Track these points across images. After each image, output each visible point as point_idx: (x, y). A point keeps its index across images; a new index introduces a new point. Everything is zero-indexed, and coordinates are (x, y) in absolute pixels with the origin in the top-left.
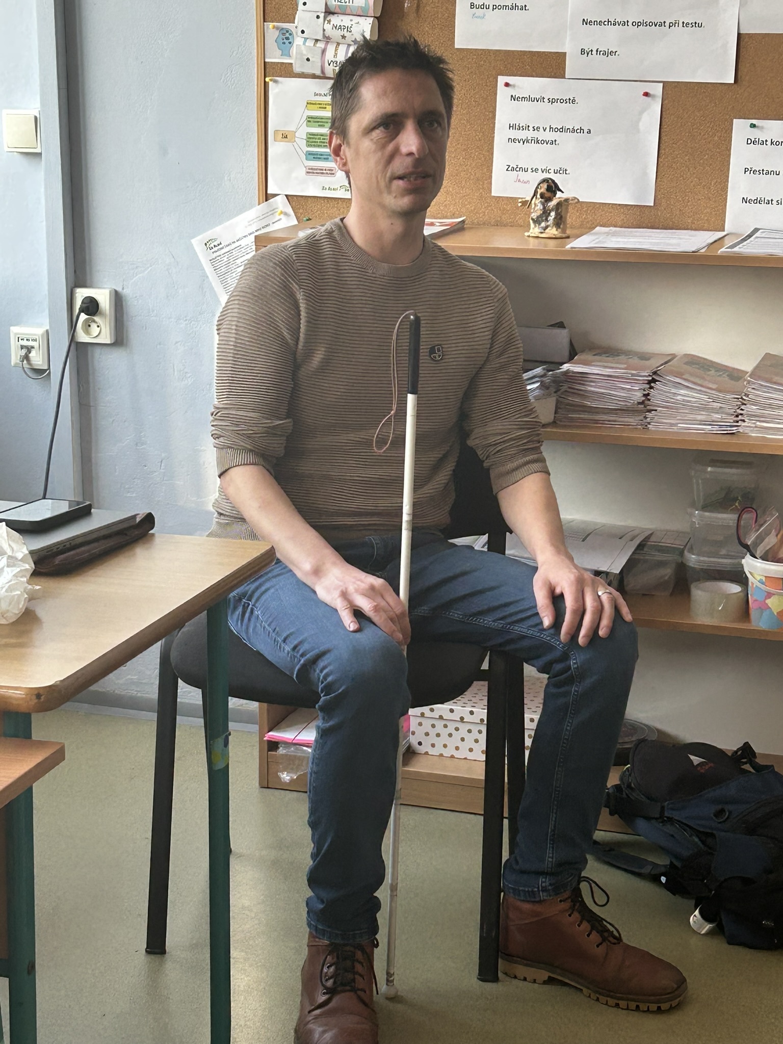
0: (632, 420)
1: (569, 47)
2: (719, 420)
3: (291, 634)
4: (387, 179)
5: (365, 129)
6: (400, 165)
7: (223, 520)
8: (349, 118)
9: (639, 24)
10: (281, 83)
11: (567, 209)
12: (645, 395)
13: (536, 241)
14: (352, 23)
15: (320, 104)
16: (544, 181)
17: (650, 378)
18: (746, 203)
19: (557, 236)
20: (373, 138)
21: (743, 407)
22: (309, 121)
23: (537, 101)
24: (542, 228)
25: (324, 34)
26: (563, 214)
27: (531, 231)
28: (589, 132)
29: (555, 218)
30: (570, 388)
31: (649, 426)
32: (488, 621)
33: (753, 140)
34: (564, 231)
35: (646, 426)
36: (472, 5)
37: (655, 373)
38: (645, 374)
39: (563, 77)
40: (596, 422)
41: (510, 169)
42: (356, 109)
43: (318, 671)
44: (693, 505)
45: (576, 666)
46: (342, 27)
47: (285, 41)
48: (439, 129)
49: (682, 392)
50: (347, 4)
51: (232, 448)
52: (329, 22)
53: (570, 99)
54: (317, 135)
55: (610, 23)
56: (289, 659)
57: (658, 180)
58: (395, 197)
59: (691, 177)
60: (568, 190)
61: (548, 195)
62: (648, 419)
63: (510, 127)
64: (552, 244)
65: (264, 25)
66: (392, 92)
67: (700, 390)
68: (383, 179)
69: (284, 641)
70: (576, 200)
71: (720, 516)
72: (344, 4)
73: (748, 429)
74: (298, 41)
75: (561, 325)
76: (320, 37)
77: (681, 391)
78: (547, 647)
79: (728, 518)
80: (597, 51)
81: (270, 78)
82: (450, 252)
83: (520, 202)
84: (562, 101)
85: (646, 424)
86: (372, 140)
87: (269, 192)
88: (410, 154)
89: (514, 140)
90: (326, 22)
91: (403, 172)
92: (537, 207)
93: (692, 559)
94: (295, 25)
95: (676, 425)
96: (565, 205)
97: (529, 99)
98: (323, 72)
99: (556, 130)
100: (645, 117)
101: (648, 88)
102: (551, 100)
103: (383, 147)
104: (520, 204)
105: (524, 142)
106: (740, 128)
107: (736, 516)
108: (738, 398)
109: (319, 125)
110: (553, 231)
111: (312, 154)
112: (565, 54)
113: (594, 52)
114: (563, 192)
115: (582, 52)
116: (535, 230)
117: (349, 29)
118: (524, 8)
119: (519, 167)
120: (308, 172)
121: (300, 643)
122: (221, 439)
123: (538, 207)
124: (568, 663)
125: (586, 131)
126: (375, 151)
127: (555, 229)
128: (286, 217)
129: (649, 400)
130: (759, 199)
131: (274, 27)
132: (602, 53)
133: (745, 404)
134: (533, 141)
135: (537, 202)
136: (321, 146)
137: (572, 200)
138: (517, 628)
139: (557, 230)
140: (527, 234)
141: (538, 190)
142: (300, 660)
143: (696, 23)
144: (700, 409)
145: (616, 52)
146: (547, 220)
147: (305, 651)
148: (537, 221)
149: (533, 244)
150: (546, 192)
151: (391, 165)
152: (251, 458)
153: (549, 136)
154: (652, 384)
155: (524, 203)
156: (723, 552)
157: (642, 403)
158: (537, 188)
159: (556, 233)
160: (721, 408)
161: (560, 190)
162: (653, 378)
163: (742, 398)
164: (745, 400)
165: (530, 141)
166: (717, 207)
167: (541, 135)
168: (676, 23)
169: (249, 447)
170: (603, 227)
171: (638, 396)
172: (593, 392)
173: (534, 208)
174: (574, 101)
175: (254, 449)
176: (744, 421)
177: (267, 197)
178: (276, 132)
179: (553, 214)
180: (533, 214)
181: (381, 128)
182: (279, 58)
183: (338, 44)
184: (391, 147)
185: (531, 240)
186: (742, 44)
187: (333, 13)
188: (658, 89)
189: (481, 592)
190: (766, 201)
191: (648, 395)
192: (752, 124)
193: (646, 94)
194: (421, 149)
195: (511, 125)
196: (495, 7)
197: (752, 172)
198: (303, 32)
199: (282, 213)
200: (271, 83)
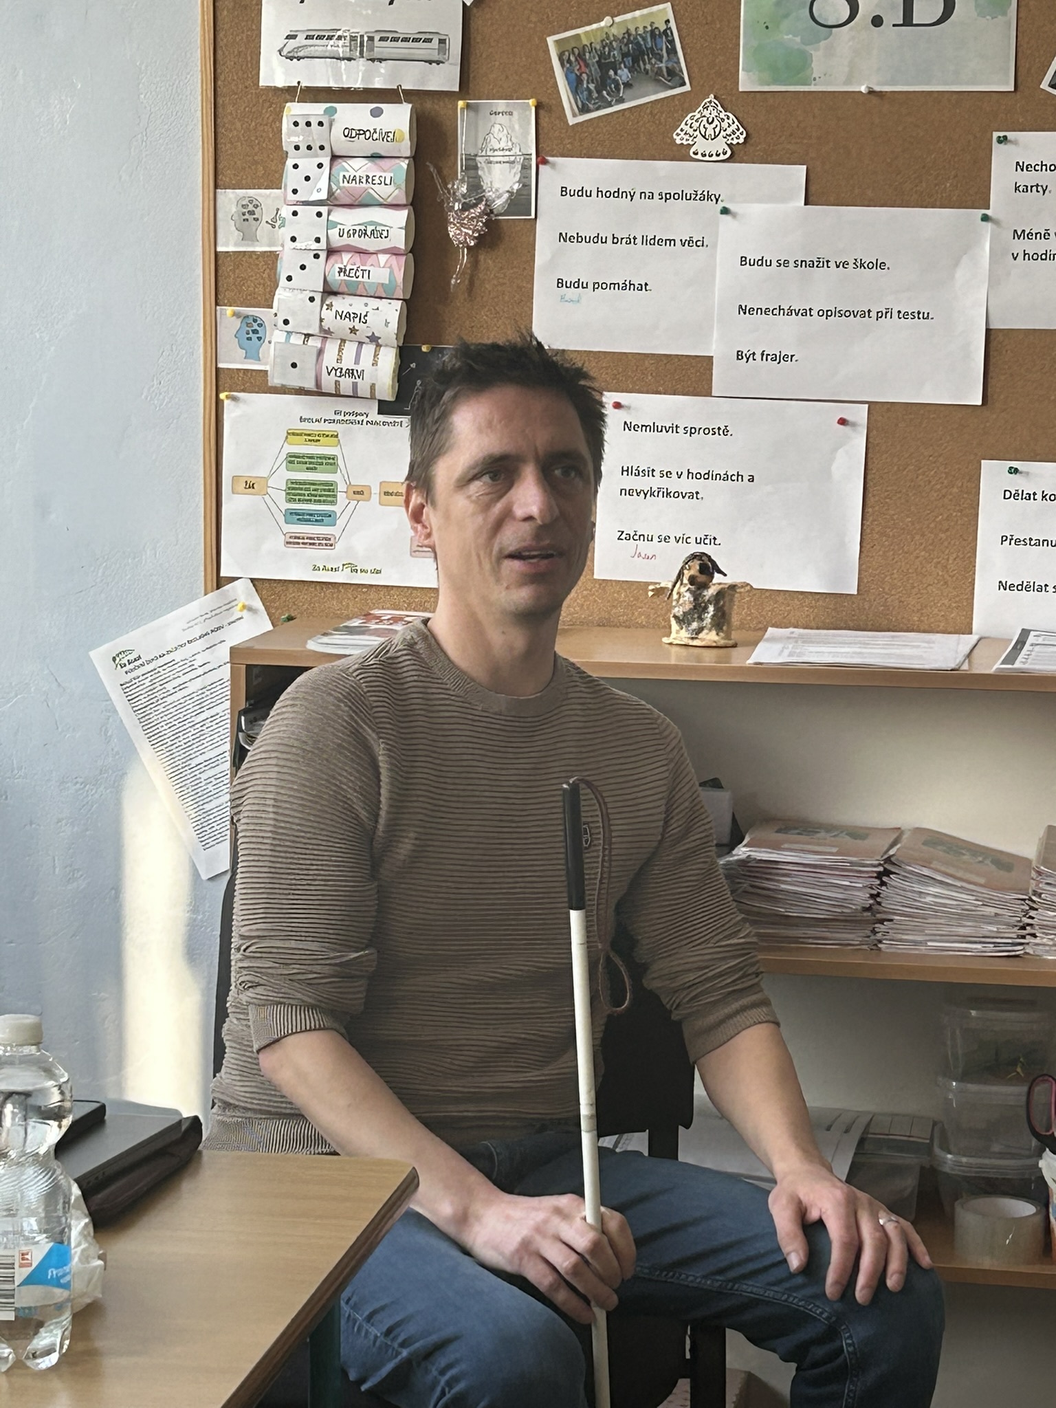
0: (854, 937)
1: (715, 347)
2: (993, 935)
3: (383, 1308)
4: (494, 559)
5: (459, 480)
6: (512, 537)
7: (230, 1117)
8: (435, 463)
9: (829, 313)
10: (245, 402)
11: (732, 600)
12: (872, 896)
13: (683, 651)
14: (367, 309)
15: (309, 435)
16: (694, 557)
17: (881, 869)
18: (1005, 589)
19: (719, 644)
20: (471, 493)
21: (1032, 913)
22: (291, 462)
23: (667, 432)
24: (693, 631)
25: (321, 326)
26: (725, 608)
27: (673, 635)
28: (752, 479)
29: (713, 616)
30: (753, 886)
31: (880, 945)
32: (694, 1276)
33: (1013, 493)
34: (728, 637)
35: (876, 945)
36: (560, 283)
37: (888, 860)
38: (873, 862)
39: (709, 394)
40: (796, 940)
41: (622, 536)
42: (445, 449)
43: (435, 1373)
44: (948, 1074)
45: (851, 1349)
46: (352, 316)
47: (251, 335)
48: (577, 480)
49: (933, 890)
50: (360, 279)
51: (281, 1003)
52: (330, 306)
53: (719, 429)
54: (305, 483)
55: (782, 311)
56: (374, 1350)
57: (863, 555)
58: (507, 588)
59: (915, 550)
60: (732, 572)
61: (702, 578)
62: (879, 936)
63: (623, 471)
64: (709, 658)
65: (216, 310)
66: (500, 422)
67: (962, 887)
68: (487, 559)
69: (369, 1318)
70: (748, 588)
71: (994, 1088)
72: (354, 279)
73: (1041, 947)
74: (278, 336)
75: (715, 784)
76: (314, 329)
77: (931, 889)
78: (799, 1318)
79: (1009, 1093)
80: (763, 355)
81: (226, 393)
82: (590, 673)
83: (653, 590)
84: (707, 431)
85: (876, 942)
86: (469, 497)
87: (223, 574)
88: (529, 518)
89: (630, 493)
90: (325, 307)
91: (518, 547)
92: (684, 598)
93: (950, 1160)
94: (274, 310)
95: (924, 943)
96: (729, 594)
97: (654, 428)
98: (318, 384)
99: (698, 476)
100: (841, 458)
101: (849, 412)
102: (689, 429)
103: (487, 507)
104: (650, 594)
105: (646, 495)
106: (993, 474)
107: (1025, 1089)
108: (1024, 900)
109: (307, 469)
110: (710, 636)
111: (297, 514)
112: (710, 359)
113: (758, 356)
114: (725, 575)
115: (738, 355)
116: (679, 635)
117: (363, 318)
118: (644, 287)
119: (638, 534)
120: (287, 543)
121: (398, 1324)
122: (259, 990)
123: (686, 598)
124: (837, 1343)
125: (746, 478)
126: (473, 514)
127: (714, 632)
128: (251, 613)
129: (879, 904)
130: (1025, 584)
131: (235, 314)
132: (769, 358)
133: (1037, 910)
134: (661, 494)
135: (683, 589)
136: (311, 500)
137: (742, 587)
138: (745, 1287)
139: (717, 634)
140: (665, 640)
141: (686, 572)
142: (398, 1354)
143: (919, 313)
144: (961, 917)
145: (792, 356)
146: (701, 619)
147: (409, 1338)
148: (683, 621)
149: (675, 657)
150: (698, 574)
151: (499, 536)
152: (313, 1019)
153: (687, 485)
154: (885, 879)
155: (659, 591)
156: (996, 1148)
157: (869, 909)
158: (682, 568)
159: (716, 638)
160: (997, 915)
161: (720, 572)
162: (885, 869)
163: (1030, 899)
164: (1034, 902)
165: (656, 494)
166: (958, 596)
167: (673, 484)
168: (886, 313)
169: (310, 1000)
170: (777, 627)
171: (862, 898)
172: (788, 891)
173: (678, 600)
174: (726, 431)
175: (318, 1003)
176: (1034, 936)
177: (220, 582)
178: (235, 479)
179: (711, 609)
180: (677, 609)
181: (486, 478)
182: (242, 363)
183: (343, 341)
184: (498, 508)
185: (674, 649)
186: (993, 345)
187: (335, 294)
188: (860, 414)
189: (675, 1229)
190: (1036, 588)
191: (878, 895)
192: (1011, 468)
193: (842, 422)
194: (547, 508)
195: (625, 468)
196: (596, 286)
197: (1013, 542)
198: (286, 322)
199: (244, 607)
200: (226, 402)
